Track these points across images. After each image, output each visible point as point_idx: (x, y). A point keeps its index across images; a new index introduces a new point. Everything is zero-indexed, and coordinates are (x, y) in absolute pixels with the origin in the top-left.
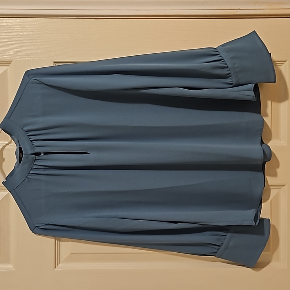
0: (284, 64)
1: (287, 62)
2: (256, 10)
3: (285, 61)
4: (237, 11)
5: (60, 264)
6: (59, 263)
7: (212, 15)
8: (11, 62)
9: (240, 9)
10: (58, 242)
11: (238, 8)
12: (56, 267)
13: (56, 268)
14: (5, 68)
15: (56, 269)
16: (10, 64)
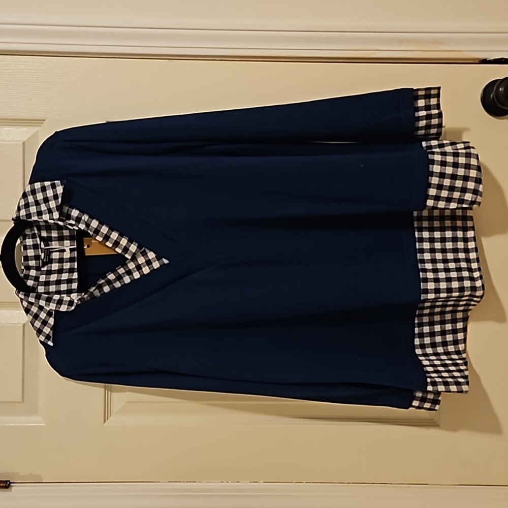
4: (374, 53)
5: (112, 416)
8: (44, 120)
10: (109, 393)
11: (376, 48)
12: (105, 421)
13: (107, 422)
14: (35, 129)
15: (105, 424)
16: (42, 123)
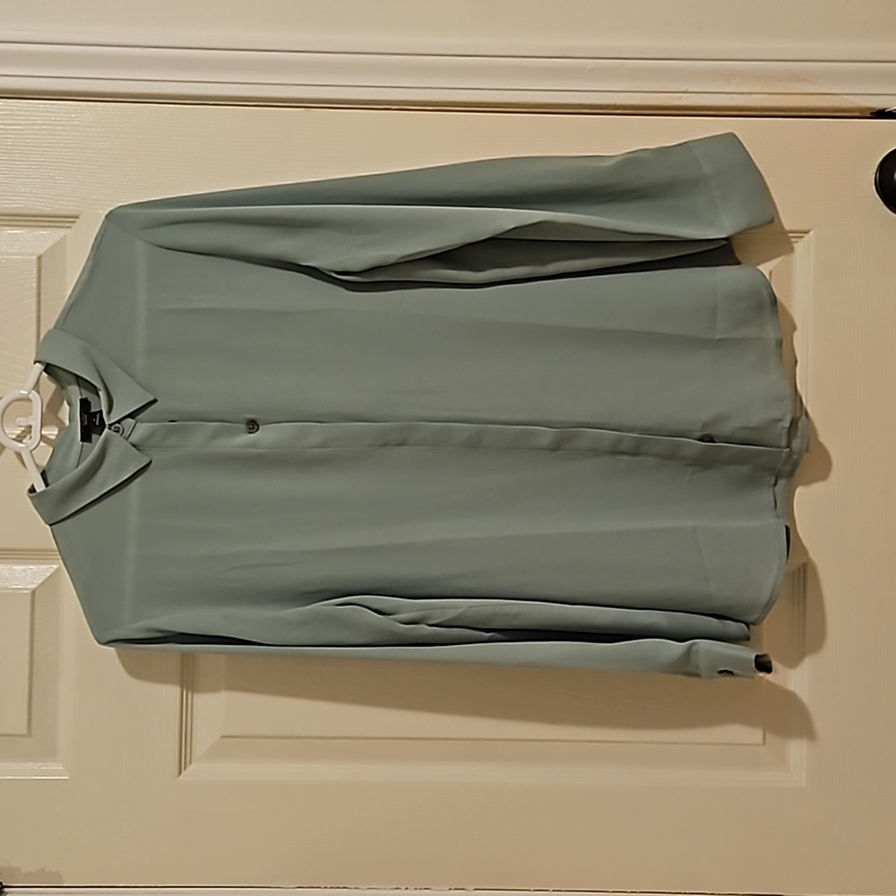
0: (803, 239)
1: (812, 233)
2: (730, 95)
3: (807, 232)
4: (680, 97)
5: (193, 764)
6: (190, 763)
7: (615, 105)
8: (77, 217)
9: (690, 90)
11: (684, 89)
12: (180, 773)
13: (183, 773)
14: (62, 232)
15: (181, 778)
16: (74, 222)
